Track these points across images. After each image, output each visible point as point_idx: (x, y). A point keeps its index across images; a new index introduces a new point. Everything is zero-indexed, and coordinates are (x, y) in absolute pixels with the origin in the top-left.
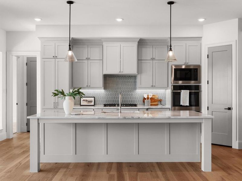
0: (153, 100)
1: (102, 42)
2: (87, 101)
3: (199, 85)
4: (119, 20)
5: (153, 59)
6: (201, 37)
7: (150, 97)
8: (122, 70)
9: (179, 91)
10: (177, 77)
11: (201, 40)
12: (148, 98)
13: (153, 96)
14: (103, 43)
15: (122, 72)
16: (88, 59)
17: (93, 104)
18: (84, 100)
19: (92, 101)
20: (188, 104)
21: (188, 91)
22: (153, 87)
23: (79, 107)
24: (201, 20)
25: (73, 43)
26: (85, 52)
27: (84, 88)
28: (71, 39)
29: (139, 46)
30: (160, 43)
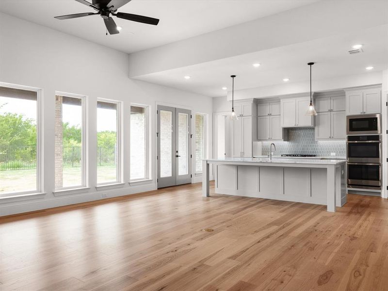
1: (279, 99)
3: (378, 136)
4: (286, 80)
5: (331, 111)
6: (381, 84)
8: (297, 123)
9: (353, 142)
10: (353, 127)
11: (381, 87)
14: (281, 100)
15: (297, 125)
16: (270, 115)
22: (331, 138)
24: (369, 68)
25: (258, 103)
26: (267, 109)
27: (266, 140)
28: (253, 100)
29: (316, 100)
30: (340, 94)
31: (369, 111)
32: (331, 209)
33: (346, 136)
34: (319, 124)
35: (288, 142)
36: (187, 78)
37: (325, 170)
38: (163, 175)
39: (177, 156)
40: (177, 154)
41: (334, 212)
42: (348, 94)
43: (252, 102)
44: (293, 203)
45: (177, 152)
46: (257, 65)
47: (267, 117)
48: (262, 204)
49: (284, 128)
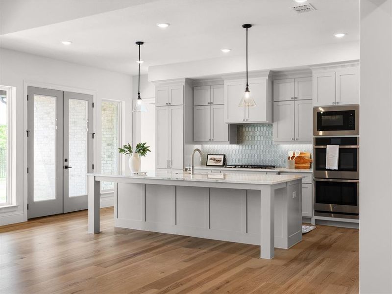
0: (302, 161)
1: (223, 81)
2: (214, 160)
3: (356, 137)
4: (226, 51)
5: (294, 99)
7: (296, 156)
8: (247, 117)
9: (322, 147)
10: (323, 125)
12: (293, 157)
13: (301, 154)
14: (225, 81)
15: (247, 120)
16: (211, 104)
17: (221, 164)
18: (211, 159)
19: (221, 161)
20: (336, 168)
21: (337, 147)
22: (294, 140)
23: (205, 167)
24: (340, 36)
25: (193, 85)
26: (207, 95)
27: (206, 143)
28: (185, 80)
29: (274, 81)
30: (305, 73)
31: (345, 101)
32: (266, 254)
33: (312, 137)
34: (278, 120)
35: (238, 146)
36: (66, 43)
37: (258, 192)
38: (37, 198)
39: (66, 167)
40: (66, 164)
41: (270, 259)
42: (315, 74)
43: (184, 84)
44: (222, 243)
45: (66, 160)
46: (163, 26)
47: (206, 107)
48: (169, 246)
49: (230, 124)
